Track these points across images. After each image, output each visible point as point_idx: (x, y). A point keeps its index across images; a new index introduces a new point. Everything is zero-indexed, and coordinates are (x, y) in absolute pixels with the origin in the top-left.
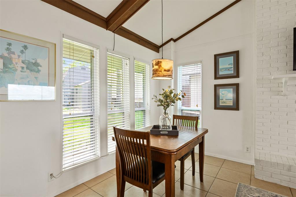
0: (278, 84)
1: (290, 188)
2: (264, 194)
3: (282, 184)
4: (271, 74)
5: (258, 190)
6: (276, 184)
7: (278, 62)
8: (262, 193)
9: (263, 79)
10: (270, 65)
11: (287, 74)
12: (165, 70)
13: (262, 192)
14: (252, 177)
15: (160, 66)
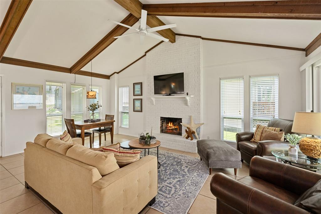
12: (91, 96)
15: (89, 94)
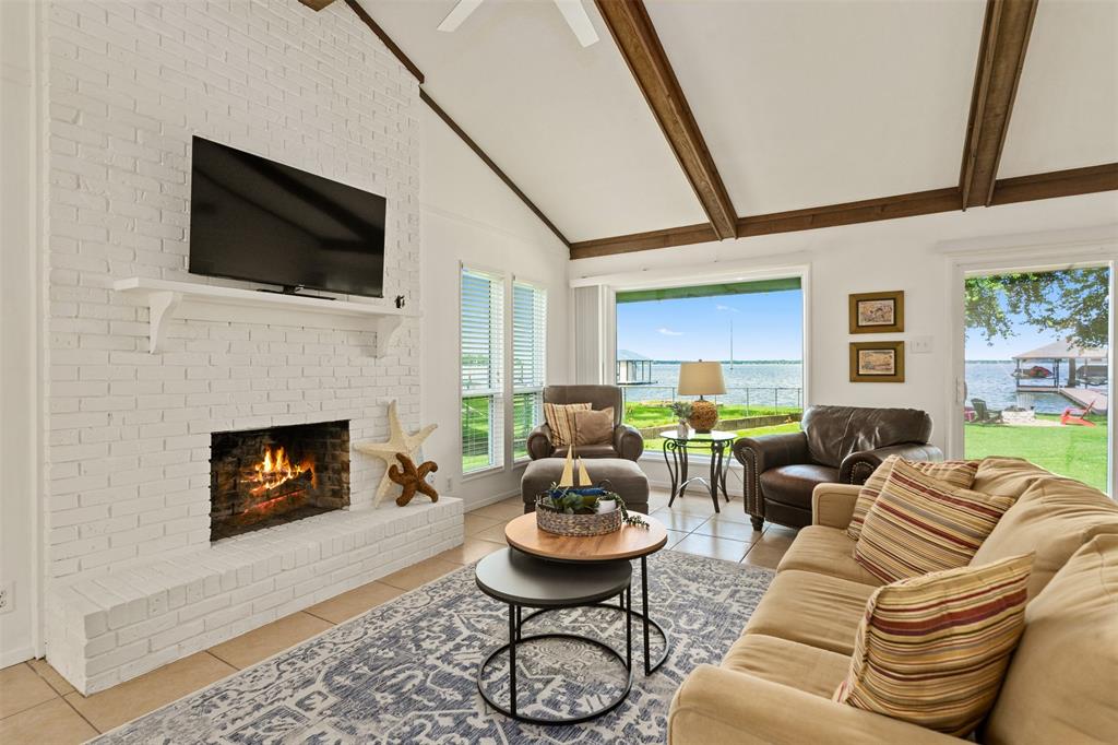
0: (136, 311)
1: (206, 651)
2: (171, 721)
3: (186, 654)
4: (109, 270)
5: (142, 724)
6: (166, 667)
7: (133, 229)
8: (165, 724)
9: (78, 281)
10: (108, 233)
11: (162, 279)
13: (160, 722)
14: (79, 703)
